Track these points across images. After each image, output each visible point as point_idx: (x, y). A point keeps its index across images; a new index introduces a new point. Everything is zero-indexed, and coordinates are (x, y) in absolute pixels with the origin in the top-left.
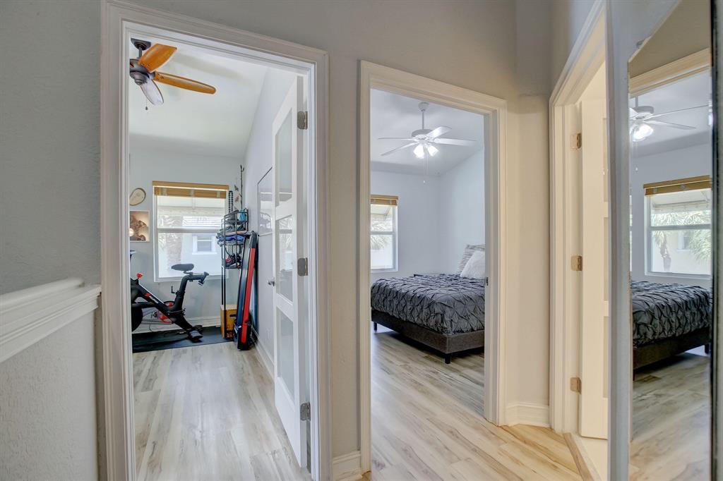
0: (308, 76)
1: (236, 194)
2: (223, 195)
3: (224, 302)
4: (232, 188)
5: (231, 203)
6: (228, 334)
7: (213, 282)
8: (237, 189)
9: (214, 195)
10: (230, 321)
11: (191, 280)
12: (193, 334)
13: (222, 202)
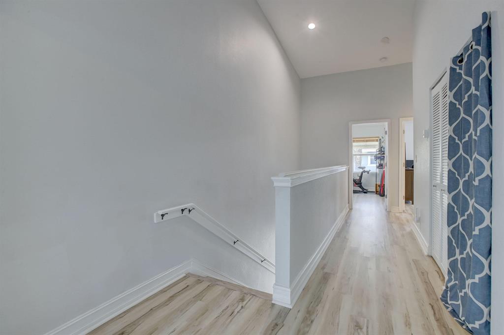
0: (387, 123)
1: (382, 140)
2: (377, 141)
3: (376, 182)
4: (381, 138)
5: (380, 143)
6: (377, 193)
7: (372, 174)
8: (383, 138)
9: (373, 141)
10: (378, 188)
11: (365, 172)
12: (365, 191)
13: (377, 143)
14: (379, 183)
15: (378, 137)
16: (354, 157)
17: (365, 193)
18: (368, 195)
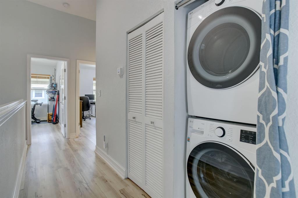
0: (66, 62)
1: (53, 78)
2: (48, 78)
3: (48, 112)
4: (51, 76)
5: (51, 80)
6: (49, 121)
7: (45, 106)
8: (53, 76)
9: (45, 78)
10: (50, 117)
11: (37, 105)
12: (38, 121)
13: (48, 80)
14: (51, 113)
15: (49, 75)
16: (31, 90)
17: (38, 123)
18: (42, 124)
